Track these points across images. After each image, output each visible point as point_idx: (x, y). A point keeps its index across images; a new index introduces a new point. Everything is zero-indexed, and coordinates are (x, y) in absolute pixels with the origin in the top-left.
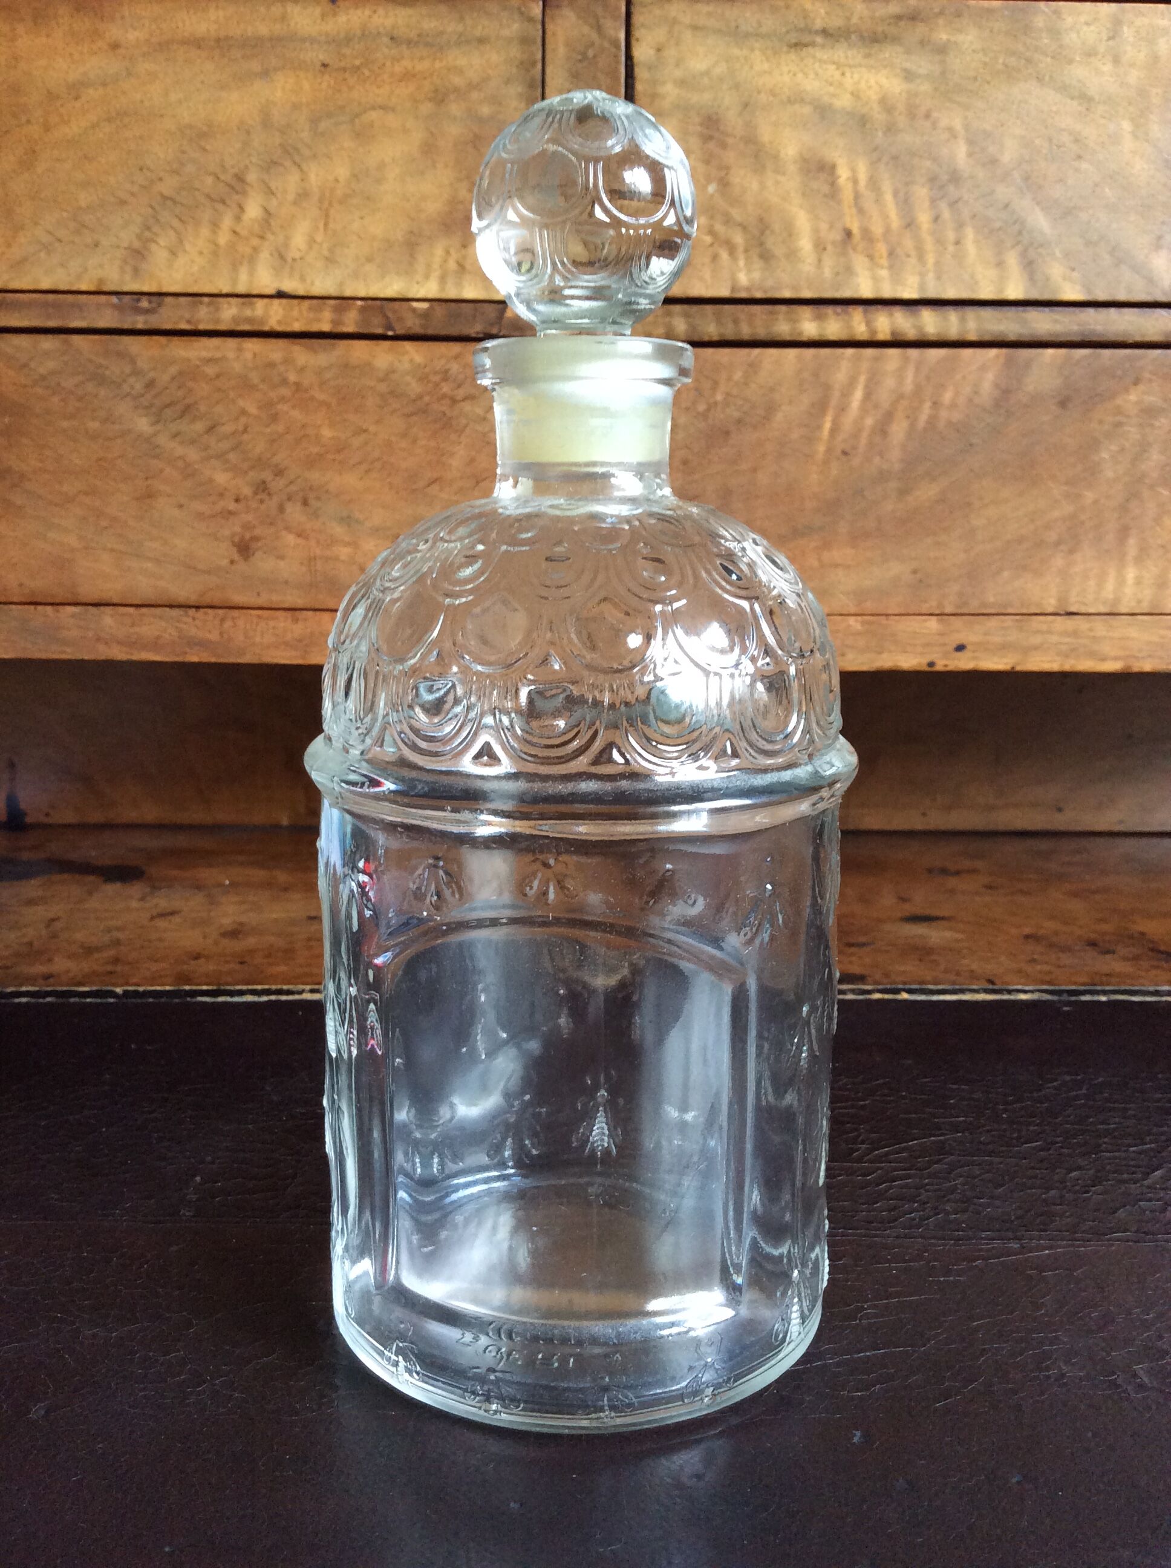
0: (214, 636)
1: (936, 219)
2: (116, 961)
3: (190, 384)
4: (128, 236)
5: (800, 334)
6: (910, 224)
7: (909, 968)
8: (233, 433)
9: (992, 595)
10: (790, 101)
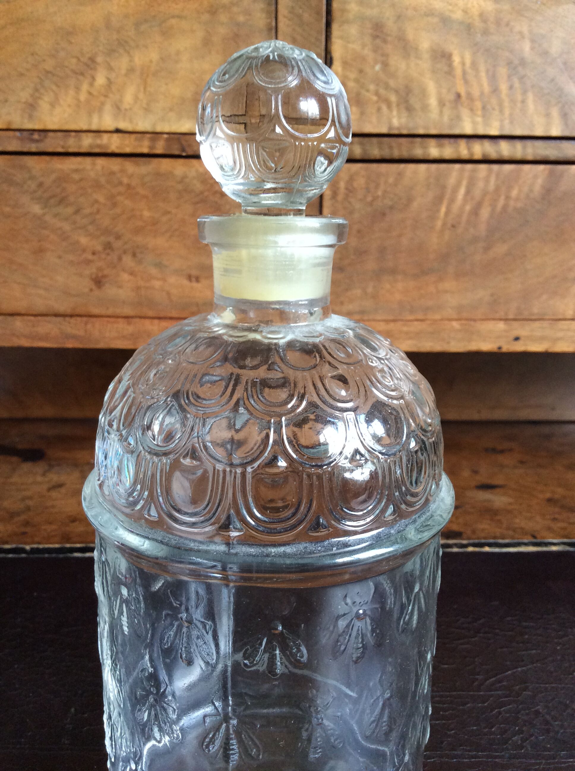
0: (81, 333)
1: (511, 87)
3: (64, 185)
4: (25, 95)
5: (429, 155)
6: (495, 90)
7: (485, 527)
8: (91, 214)
9: (536, 309)
10: (427, 15)
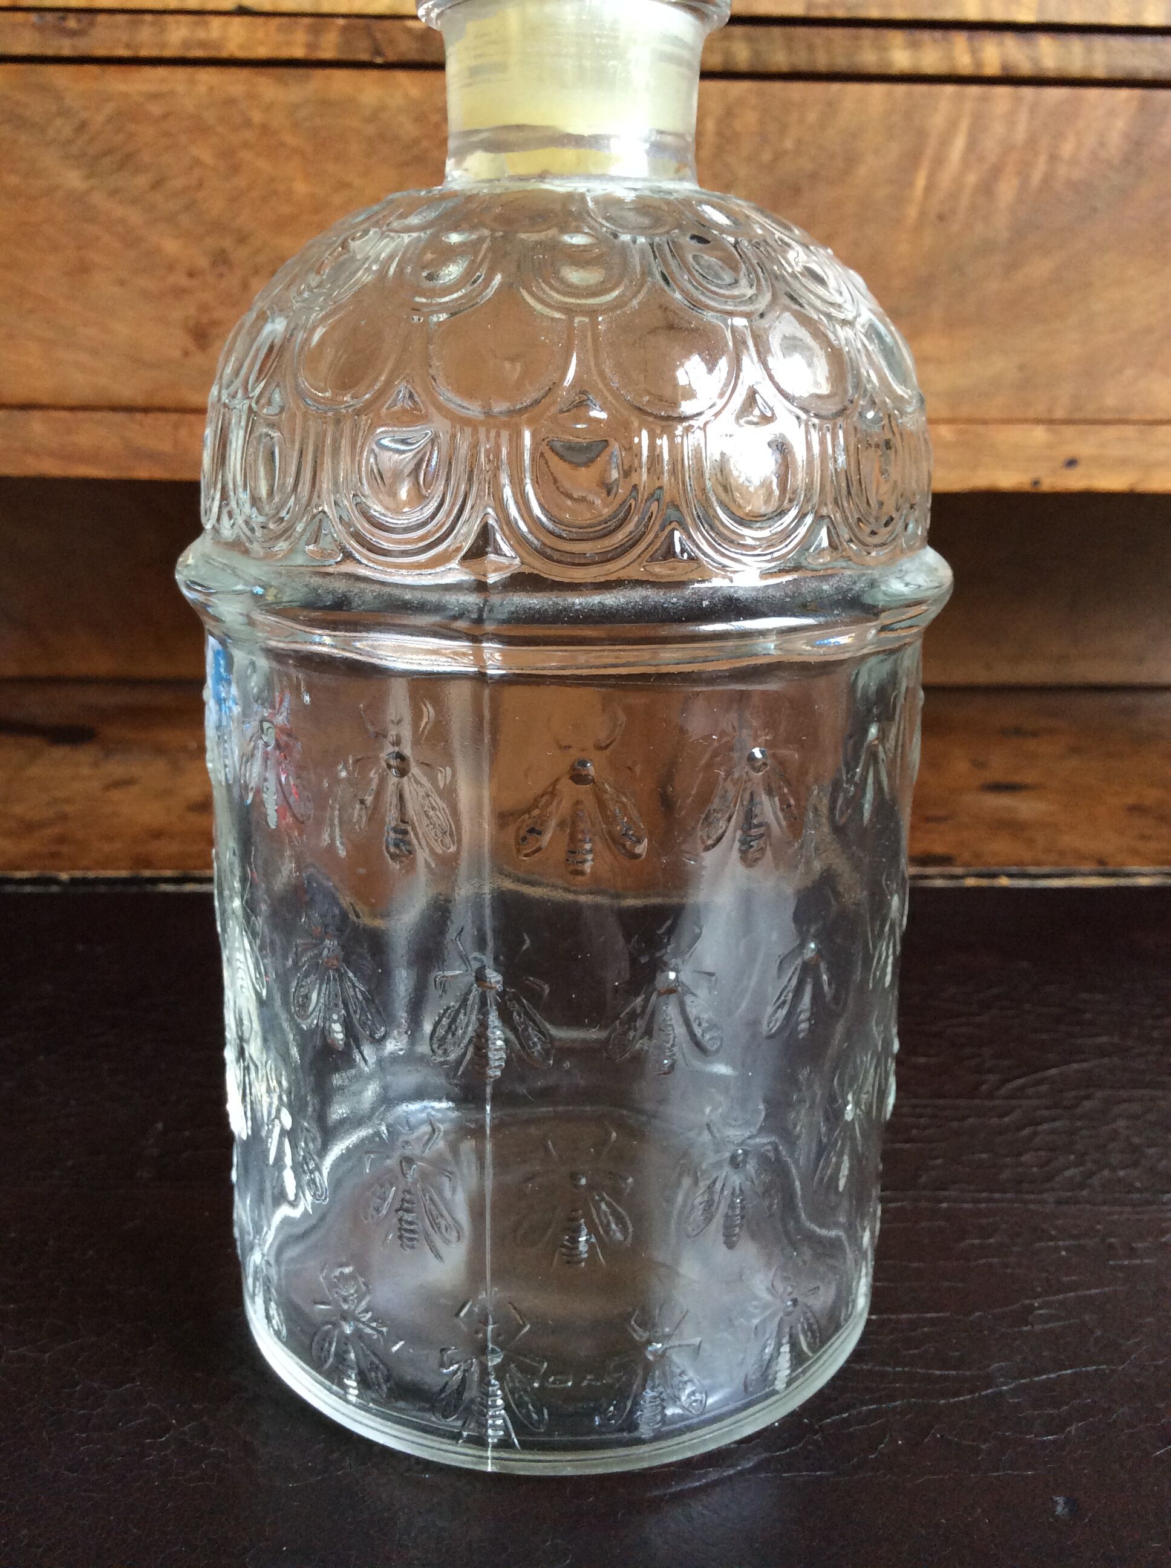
0: (167, 447)
2: (62, 840)
3: (131, 127)
5: (889, 64)
7: (1000, 848)
8: (186, 189)
9: (1111, 399)
